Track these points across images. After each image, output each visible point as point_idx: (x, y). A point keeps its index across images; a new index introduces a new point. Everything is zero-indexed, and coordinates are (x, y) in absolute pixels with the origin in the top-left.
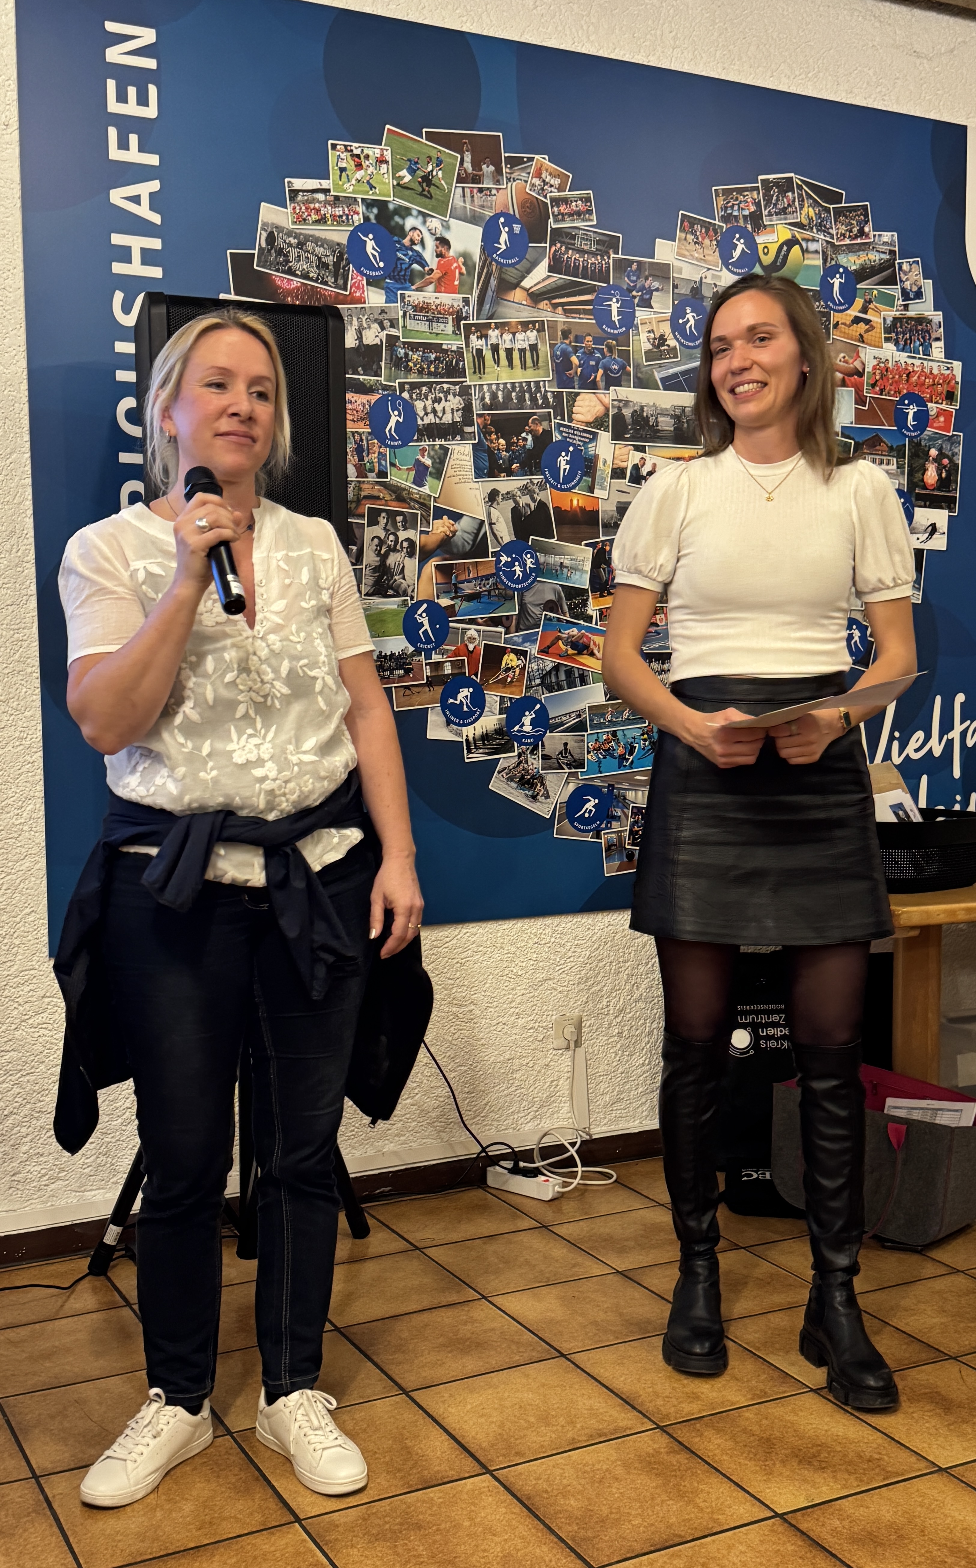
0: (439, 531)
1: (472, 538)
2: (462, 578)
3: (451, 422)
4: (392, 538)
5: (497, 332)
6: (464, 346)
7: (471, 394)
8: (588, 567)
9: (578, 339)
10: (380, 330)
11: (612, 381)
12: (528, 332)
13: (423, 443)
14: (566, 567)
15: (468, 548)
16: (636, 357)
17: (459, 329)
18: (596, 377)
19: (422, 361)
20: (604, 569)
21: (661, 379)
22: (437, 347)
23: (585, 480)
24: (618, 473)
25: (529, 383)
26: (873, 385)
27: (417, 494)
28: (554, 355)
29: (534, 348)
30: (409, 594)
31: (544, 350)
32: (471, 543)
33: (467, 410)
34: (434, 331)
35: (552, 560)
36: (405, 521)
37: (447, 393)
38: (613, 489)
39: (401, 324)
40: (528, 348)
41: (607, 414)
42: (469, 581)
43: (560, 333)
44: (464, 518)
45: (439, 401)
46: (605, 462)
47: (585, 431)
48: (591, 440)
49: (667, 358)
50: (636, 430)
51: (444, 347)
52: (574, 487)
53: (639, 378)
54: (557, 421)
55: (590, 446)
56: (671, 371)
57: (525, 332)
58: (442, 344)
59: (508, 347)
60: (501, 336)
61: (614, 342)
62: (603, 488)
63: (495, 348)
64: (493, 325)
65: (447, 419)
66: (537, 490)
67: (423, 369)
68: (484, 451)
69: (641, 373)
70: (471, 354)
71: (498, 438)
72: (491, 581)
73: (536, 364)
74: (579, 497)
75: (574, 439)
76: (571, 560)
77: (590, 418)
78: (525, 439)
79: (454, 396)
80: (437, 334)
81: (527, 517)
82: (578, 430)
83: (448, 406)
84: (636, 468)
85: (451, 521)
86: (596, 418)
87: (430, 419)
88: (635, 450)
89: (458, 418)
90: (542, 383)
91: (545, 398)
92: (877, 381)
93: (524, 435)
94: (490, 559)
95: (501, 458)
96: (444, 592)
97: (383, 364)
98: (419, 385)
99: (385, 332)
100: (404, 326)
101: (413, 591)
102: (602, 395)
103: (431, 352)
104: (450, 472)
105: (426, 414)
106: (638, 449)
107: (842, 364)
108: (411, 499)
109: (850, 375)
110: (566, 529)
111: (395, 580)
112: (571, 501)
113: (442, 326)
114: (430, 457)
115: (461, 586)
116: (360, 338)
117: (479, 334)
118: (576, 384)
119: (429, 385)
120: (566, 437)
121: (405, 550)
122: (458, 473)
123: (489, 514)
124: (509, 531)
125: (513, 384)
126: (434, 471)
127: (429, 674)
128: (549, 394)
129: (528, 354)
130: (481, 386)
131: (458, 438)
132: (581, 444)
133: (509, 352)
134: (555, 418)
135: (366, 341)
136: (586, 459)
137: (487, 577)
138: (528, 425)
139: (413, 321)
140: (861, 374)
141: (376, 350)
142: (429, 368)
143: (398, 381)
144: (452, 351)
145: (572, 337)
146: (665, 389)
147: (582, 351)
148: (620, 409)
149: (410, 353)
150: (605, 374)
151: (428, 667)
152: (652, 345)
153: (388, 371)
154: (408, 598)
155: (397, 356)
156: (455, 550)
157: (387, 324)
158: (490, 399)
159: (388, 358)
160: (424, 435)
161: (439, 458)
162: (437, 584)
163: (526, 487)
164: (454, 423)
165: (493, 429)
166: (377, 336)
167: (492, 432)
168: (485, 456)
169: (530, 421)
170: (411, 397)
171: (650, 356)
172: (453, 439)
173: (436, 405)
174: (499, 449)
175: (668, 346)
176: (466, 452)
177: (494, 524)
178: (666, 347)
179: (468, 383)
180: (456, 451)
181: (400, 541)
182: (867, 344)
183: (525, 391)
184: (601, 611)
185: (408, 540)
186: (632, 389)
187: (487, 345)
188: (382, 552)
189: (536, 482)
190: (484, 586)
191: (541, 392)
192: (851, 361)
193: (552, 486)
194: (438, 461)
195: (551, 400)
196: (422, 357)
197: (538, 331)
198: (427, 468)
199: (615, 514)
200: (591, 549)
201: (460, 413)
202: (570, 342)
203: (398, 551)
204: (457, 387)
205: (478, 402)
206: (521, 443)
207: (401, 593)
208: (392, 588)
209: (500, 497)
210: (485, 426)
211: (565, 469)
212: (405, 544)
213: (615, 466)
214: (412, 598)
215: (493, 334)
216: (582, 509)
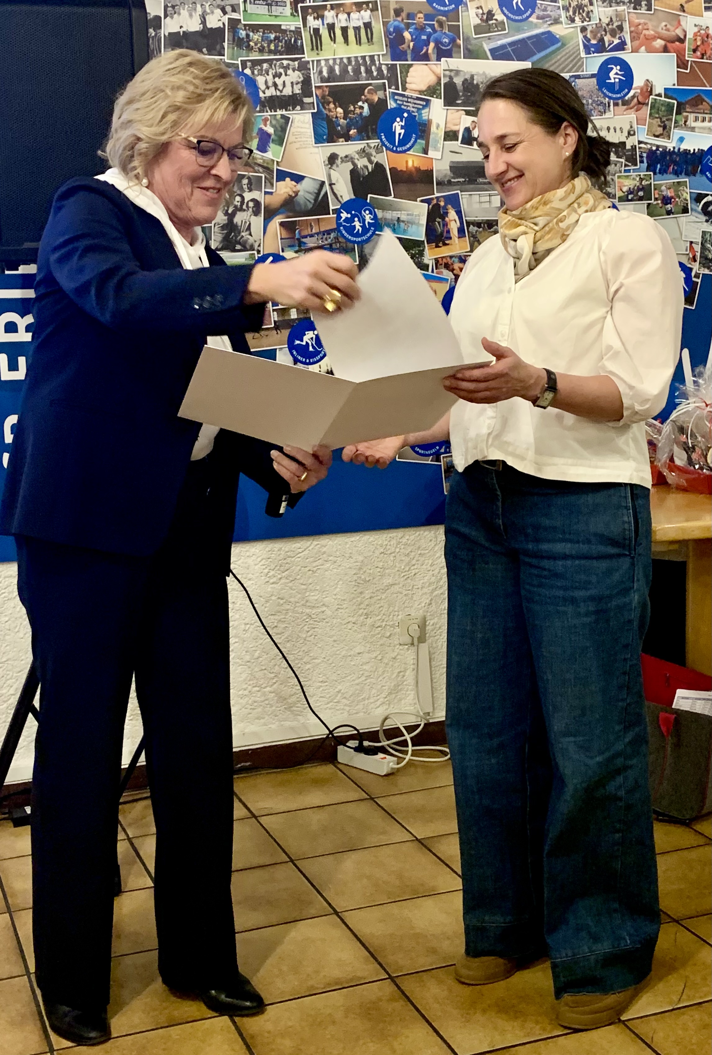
0: (282, 192)
1: (313, 197)
2: (305, 233)
3: (291, 94)
4: (238, 198)
5: (333, 13)
6: (302, 26)
7: (310, 69)
8: (424, 221)
9: (410, 16)
10: (222, 14)
11: (442, 53)
12: (362, 12)
13: (265, 114)
14: (403, 221)
15: (310, 206)
16: (464, 31)
17: (297, 11)
18: (427, 50)
19: (262, 40)
20: (439, 223)
21: (490, 50)
22: (277, 28)
23: (420, 143)
24: (450, 136)
25: (364, 58)
26: (695, 51)
27: (260, 159)
28: (387, 33)
29: (368, 26)
30: (256, 247)
31: (378, 28)
32: (313, 201)
33: (306, 82)
34: (273, 14)
35: (390, 215)
36: (250, 183)
37: (286, 68)
38: (447, 150)
39: (242, 8)
40: (362, 26)
41: (439, 83)
42: (311, 236)
43: (392, 12)
44: (306, 179)
45: (279, 76)
46: (438, 126)
47: (418, 99)
48: (424, 107)
49: (495, 31)
50: (467, 98)
51: (283, 27)
52: (409, 149)
53: (469, 50)
54: (391, 90)
55: (423, 112)
56: (500, 43)
57: (359, 12)
58: (280, 25)
59: (343, 25)
60: (337, 16)
61: (444, 18)
62: (436, 149)
63: (331, 27)
64: (329, 7)
65: (288, 91)
66: (374, 153)
67: (264, 48)
68: (323, 119)
69: (471, 45)
70: (308, 33)
71: (336, 108)
72: (332, 235)
73: (370, 40)
74: (415, 158)
75: (408, 106)
76: (408, 215)
77: (424, 88)
78: (362, 108)
79: (294, 70)
80: (276, 16)
81: (365, 178)
82: (411, 98)
83: (288, 80)
84: (468, 130)
85: (293, 183)
86: (429, 87)
87: (271, 92)
88: (466, 114)
89: (297, 89)
90: (376, 58)
91: (379, 70)
92: (698, 46)
93: (360, 103)
94: (331, 216)
95: (339, 125)
96: (290, 246)
97: (226, 45)
98: (260, 62)
99: (227, 16)
100: (245, 11)
101: (259, 246)
102: (434, 67)
103: (271, 32)
104: (292, 139)
105: (268, 88)
106: (468, 113)
107: (664, 32)
108: (256, 164)
109: (673, 42)
110: (403, 188)
111: (243, 237)
112: (407, 162)
113: (280, 9)
114: (272, 126)
115: (304, 240)
116: (204, 22)
117: (316, 15)
118: (409, 57)
119: (269, 61)
120: (400, 105)
121: (251, 210)
122: (299, 139)
123: (329, 176)
124: (348, 191)
125: (349, 59)
126: (276, 138)
127: (276, 319)
128: (384, 68)
129: (363, 31)
130: (318, 61)
131: (298, 108)
132: (414, 110)
133: (344, 30)
134: (390, 88)
135: (209, 26)
136: (420, 124)
137: (328, 232)
138: (363, 94)
139: (253, 6)
140: (682, 41)
141: (219, 32)
142: (269, 46)
143: (240, 59)
144: (290, 31)
145: (404, 15)
146: (494, 59)
147: (414, 27)
148: (451, 78)
149: (251, 34)
150: (437, 47)
151: (275, 313)
152: (481, 19)
153: (230, 50)
154: (255, 252)
155: (239, 38)
156: (297, 208)
157: (228, 9)
158: (328, 73)
159: (231, 39)
160: (266, 106)
161: (281, 127)
162: (281, 239)
163: (363, 150)
164: (294, 95)
165: (331, 99)
166: (219, 20)
167: (330, 102)
168: (325, 124)
169: (366, 91)
170: (253, 73)
171: (478, 30)
172: (293, 109)
173: (277, 79)
174: (337, 117)
175: (496, 20)
176: (306, 121)
177: (334, 184)
178: (494, 21)
179: (307, 59)
180: (296, 121)
181: (246, 201)
182: (687, 13)
183: (360, 65)
184: (437, 260)
185: (253, 200)
186: (462, 60)
187: (323, 24)
188: (230, 211)
189: (372, 145)
190: (326, 239)
191: (375, 65)
192: (672, 28)
193: (387, 148)
194: (279, 129)
195: (385, 72)
196: (262, 37)
197: (372, 11)
198: (269, 135)
199: (449, 172)
200: (426, 205)
201: (299, 86)
202: (403, 20)
203: (244, 210)
204: (296, 63)
205: (316, 75)
206: (358, 111)
207: (248, 247)
208: (240, 244)
209: (340, 160)
210: (323, 97)
211: (400, 134)
212: (251, 204)
213: (448, 130)
214: (259, 252)
215: (329, 16)
216: (418, 170)
